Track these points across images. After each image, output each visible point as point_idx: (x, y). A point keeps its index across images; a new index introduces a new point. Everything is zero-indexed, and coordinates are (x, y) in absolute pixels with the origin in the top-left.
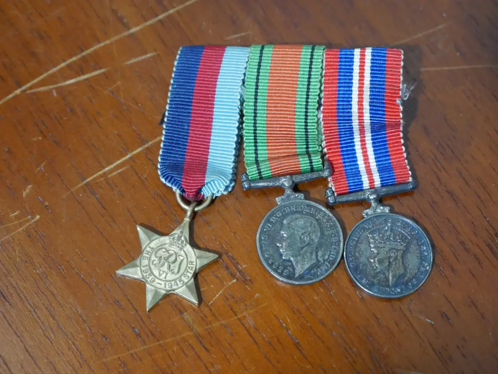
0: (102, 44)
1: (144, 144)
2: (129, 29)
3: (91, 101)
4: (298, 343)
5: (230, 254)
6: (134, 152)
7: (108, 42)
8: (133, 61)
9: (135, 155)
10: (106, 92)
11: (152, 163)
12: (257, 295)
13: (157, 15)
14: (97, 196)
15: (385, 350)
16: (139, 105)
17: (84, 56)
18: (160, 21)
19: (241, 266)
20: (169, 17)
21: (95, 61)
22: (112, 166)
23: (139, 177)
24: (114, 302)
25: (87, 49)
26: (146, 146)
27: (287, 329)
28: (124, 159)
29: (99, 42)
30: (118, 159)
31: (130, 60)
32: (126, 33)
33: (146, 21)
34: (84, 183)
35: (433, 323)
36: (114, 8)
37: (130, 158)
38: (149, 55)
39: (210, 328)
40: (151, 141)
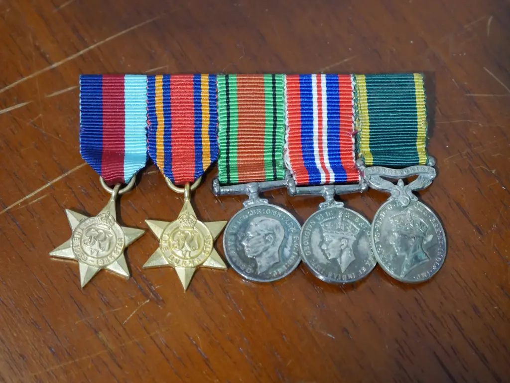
0: (25, 79)
1: (64, 173)
2: (51, 64)
3: (14, 133)
4: (207, 359)
5: (144, 276)
6: (54, 181)
7: (30, 76)
8: (56, 94)
9: (55, 183)
10: (28, 124)
11: (70, 190)
12: (169, 314)
13: (78, 51)
14: (18, 223)
15: (289, 363)
16: (60, 136)
17: (7, 90)
18: (81, 56)
19: (155, 287)
20: (90, 52)
21: (18, 94)
22: (33, 194)
23: (59, 205)
24: (32, 323)
25: (10, 83)
26: (66, 174)
27: (197, 346)
28: (44, 187)
29: (22, 76)
30: (39, 188)
31: (52, 93)
32: (48, 68)
33: (67, 56)
34: (5, 210)
35: (334, 337)
36: (37, 44)
37: (50, 186)
38: (70, 89)
39: (123, 347)
40: (71, 169)
